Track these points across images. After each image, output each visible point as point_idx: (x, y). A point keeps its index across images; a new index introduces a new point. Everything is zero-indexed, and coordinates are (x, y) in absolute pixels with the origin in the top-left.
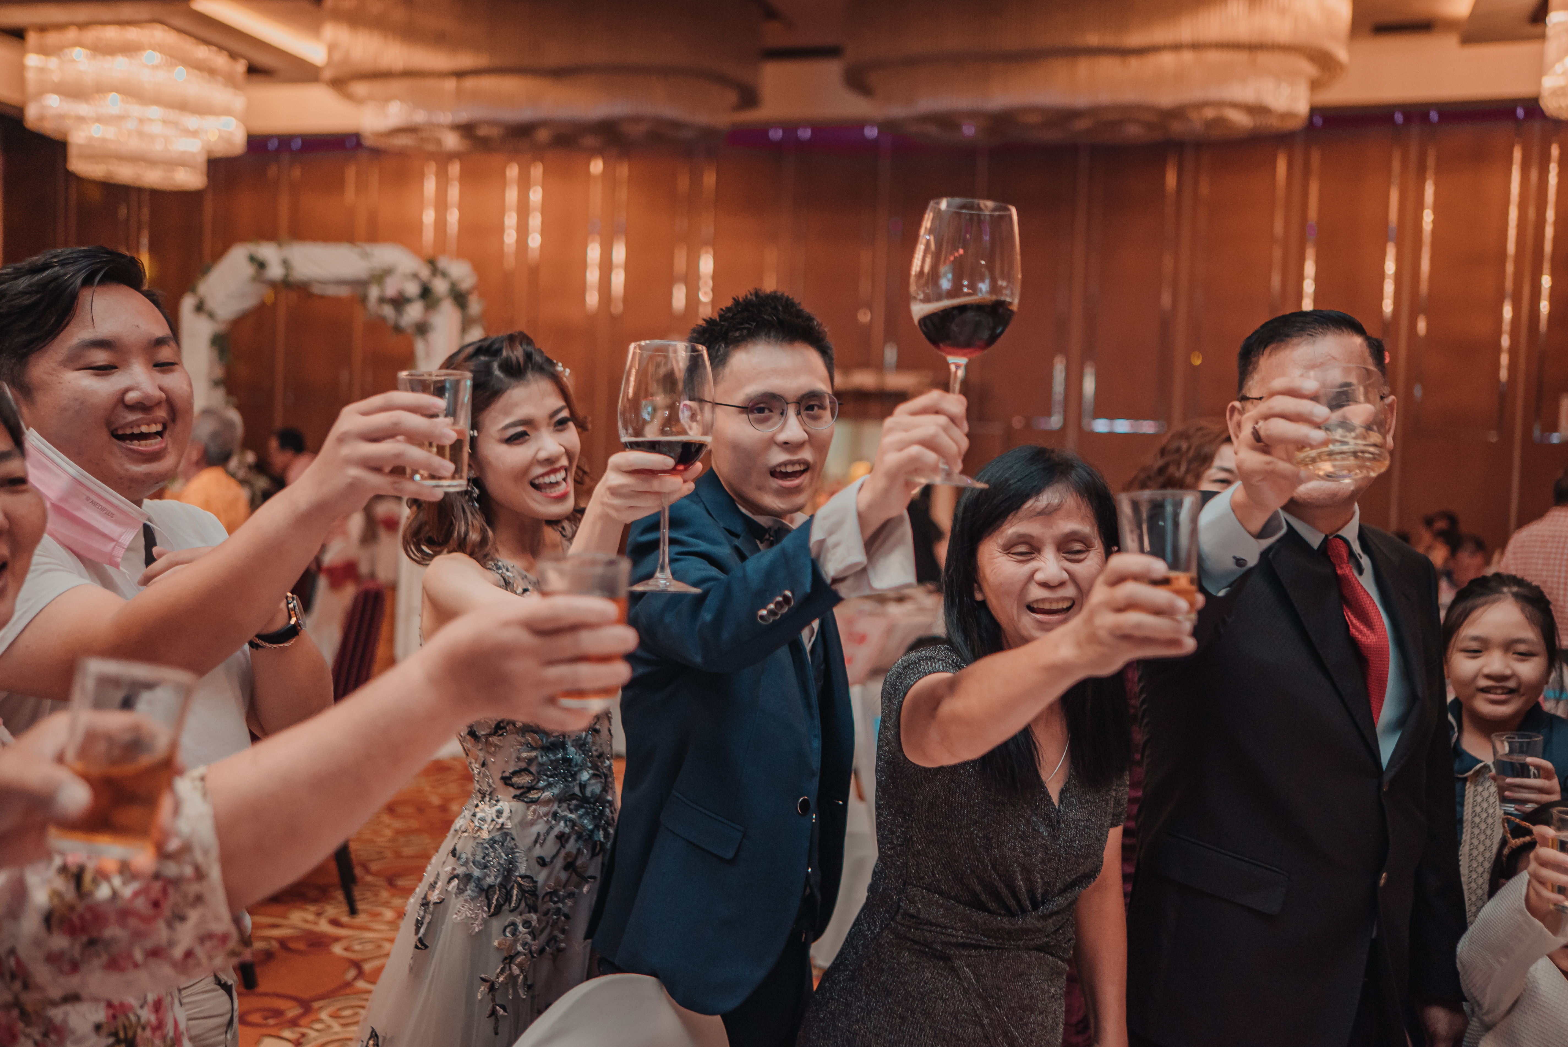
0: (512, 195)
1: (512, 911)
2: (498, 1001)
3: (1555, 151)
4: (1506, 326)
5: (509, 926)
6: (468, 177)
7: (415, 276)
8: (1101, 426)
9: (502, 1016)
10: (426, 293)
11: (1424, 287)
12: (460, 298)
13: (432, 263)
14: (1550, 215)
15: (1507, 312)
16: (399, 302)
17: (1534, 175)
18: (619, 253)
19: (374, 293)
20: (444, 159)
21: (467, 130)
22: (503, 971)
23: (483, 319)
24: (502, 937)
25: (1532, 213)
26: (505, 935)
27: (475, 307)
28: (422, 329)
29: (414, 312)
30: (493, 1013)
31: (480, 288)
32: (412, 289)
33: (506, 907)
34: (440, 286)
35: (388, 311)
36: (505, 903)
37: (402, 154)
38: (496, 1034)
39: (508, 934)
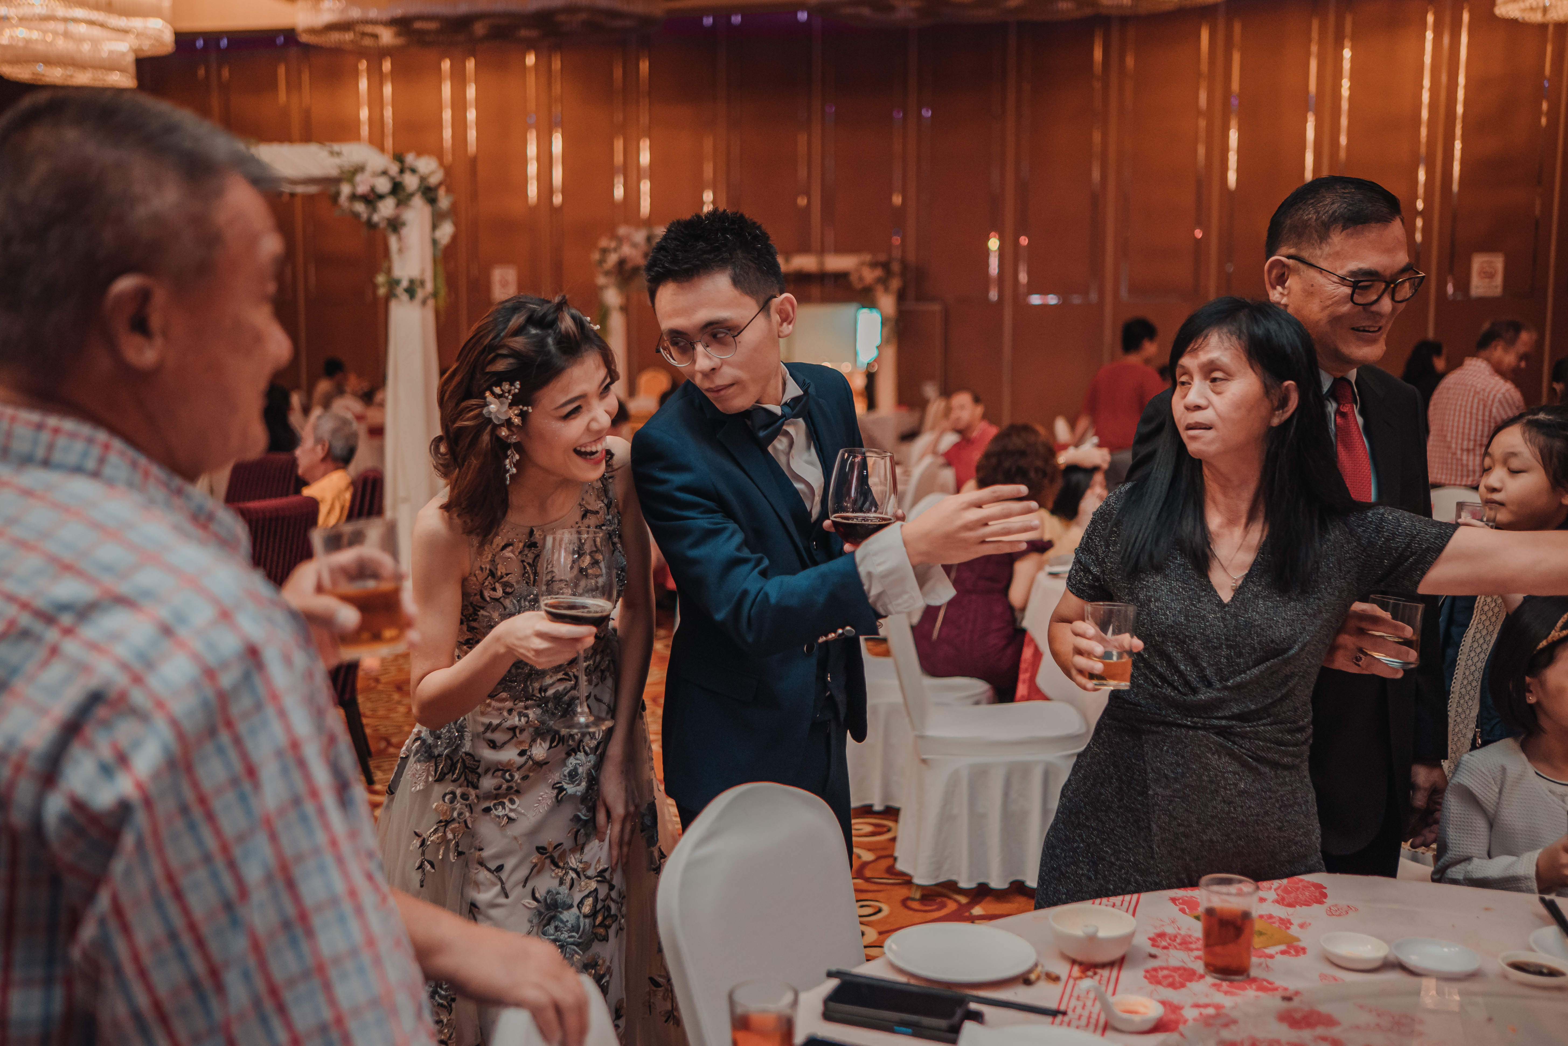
0: (447, 90)
1: (454, 781)
2: (427, 857)
3: (1466, 17)
4: (1421, 190)
5: (448, 793)
6: (400, 74)
7: (384, 173)
8: (1036, 300)
9: (429, 871)
10: (397, 188)
11: (1343, 154)
12: (429, 193)
13: (399, 158)
14: (1462, 80)
15: (1422, 176)
16: (372, 199)
17: (1446, 40)
18: (557, 145)
19: (346, 190)
20: (377, 55)
21: (401, 24)
22: (436, 831)
23: (453, 213)
24: (441, 802)
25: (1444, 78)
26: (444, 800)
27: (444, 202)
28: (395, 225)
29: (387, 208)
30: (421, 867)
31: (448, 182)
32: (383, 185)
33: (449, 777)
34: (411, 182)
35: (360, 208)
36: (448, 773)
37: (337, 51)
38: (422, 886)
39: (446, 800)
